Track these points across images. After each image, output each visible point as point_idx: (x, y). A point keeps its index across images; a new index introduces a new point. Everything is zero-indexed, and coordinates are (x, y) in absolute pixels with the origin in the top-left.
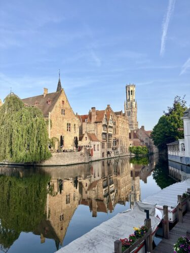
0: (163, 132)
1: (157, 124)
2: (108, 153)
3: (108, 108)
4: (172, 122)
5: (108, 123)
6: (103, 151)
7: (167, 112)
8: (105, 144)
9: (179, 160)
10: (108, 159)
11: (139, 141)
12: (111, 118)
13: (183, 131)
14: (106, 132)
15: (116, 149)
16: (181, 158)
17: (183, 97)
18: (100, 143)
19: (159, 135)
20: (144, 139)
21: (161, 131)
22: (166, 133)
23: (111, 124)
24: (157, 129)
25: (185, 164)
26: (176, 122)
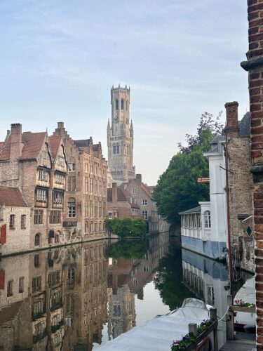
0: (177, 187)
1: (165, 171)
2: (51, 234)
3: (60, 129)
4: (193, 166)
5: (52, 164)
6: (37, 231)
7: (186, 145)
8: (45, 214)
9: (199, 249)
10: (50, 248)
11: (129, 206)
12: (60, 152)
13: (208, 184)
14: (47, 184)
15: (74, 224)
16: (204, 242)
17: (218, 115)
18: (28, 210)
19: (169, 194)
20: (140, 203)
21: (172, 186)
22: (182, 190)
23: (60, 166)
24: (165, 182)
25: (212, 256)
26: (201, 167)
